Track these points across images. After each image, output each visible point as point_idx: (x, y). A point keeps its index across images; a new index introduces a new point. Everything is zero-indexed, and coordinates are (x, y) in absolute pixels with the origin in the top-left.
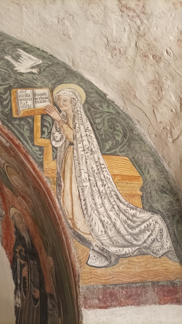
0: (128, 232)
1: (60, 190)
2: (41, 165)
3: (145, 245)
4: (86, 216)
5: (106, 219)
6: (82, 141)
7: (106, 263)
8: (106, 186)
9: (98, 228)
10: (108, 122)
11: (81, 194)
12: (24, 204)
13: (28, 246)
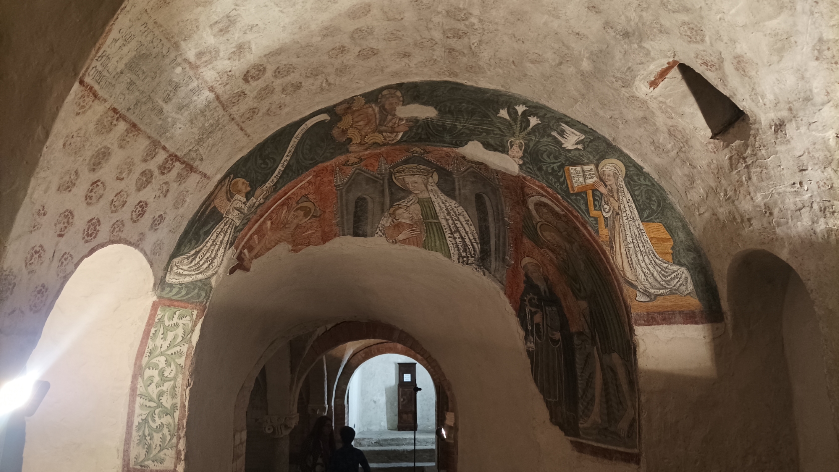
0: (662, 279)
1: (613, 251)
2: (597, 232)
3: (675, 288)
4: (632, 269)
5: (647, 271)
6: (626, 211)
7: (648, 299)
8: (646, 247)
9: (642, 276)
10: (645, 194)
11: (628, 253)
12: (549, 256)
13: (543, 294)
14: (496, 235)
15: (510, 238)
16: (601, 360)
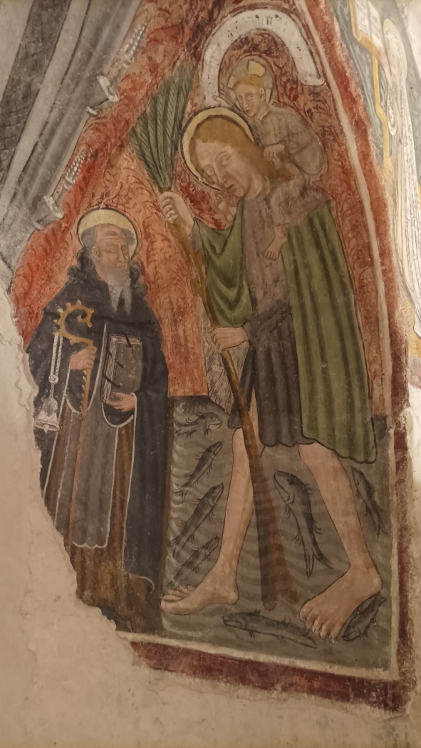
12: (177, 212)
13: (115, 306)
14: (44, 127)
15: (83, 148)
16: (253, 458)
